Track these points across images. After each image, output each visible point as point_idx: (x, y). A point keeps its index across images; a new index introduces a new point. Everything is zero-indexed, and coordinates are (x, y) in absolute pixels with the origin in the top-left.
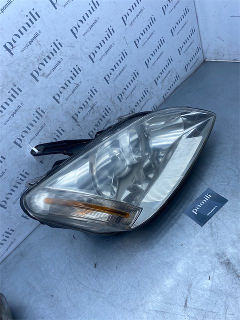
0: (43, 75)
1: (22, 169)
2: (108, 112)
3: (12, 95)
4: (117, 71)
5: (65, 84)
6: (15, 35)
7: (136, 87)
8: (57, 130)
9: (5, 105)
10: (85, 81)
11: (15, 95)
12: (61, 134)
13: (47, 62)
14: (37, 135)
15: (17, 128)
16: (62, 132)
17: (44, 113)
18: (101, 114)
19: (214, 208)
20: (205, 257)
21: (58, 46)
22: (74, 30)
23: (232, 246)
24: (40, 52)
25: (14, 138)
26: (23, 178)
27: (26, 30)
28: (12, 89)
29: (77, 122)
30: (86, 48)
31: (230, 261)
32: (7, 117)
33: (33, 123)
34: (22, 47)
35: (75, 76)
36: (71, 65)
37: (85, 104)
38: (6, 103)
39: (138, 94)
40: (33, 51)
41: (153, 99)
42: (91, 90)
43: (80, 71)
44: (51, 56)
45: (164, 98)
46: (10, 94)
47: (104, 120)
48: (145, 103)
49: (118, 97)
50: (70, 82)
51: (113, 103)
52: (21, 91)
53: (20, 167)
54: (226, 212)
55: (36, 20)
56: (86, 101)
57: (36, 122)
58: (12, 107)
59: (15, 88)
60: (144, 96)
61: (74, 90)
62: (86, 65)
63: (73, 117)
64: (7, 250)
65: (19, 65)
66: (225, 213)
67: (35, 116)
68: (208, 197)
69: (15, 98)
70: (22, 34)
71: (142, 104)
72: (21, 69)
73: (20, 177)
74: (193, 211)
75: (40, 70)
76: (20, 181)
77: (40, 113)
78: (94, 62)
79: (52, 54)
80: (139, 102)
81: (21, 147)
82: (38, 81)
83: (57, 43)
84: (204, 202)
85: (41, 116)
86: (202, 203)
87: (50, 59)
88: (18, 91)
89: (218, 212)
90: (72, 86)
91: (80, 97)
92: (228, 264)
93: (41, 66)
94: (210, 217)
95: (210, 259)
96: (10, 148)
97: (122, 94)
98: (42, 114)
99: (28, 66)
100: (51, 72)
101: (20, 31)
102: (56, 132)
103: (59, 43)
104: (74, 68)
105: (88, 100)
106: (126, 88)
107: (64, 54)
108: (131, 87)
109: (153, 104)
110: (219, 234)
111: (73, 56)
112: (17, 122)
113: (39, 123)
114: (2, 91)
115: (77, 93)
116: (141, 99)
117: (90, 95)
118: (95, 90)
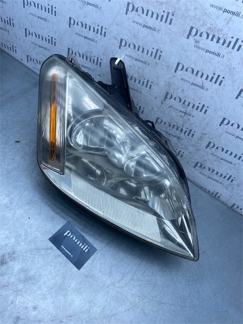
0: (197, 42)
1: (102, 57)
2: (188, 135)
3: (162, 16)
5: (198, 72)
7: (231, 163)
8: (148, 81)
9: (150, 14)
10: (210, 94)
11: (164, 20)
12: (146, 87)
13: (212, 40)
14: (136, 60)
15: (135, 36)
16: (148, 86)
17: (159, 59)
18: (183, 126)
19: (70, 254)
20: (13, 240)
21: (237, 45)
23: (22, 269)
24: (220, 26)
25: (125, 38)
26: (95, 62)
28: (168, 13)
29: (164, 100)
31: (5, 265)
32: (140, 20)
33: (145, 51)
34: (216, 3)
35: (211, 81)
36: (221, 71)
37: (187, 103)
38: (153, 13)
39: (224, 169)
40: (218, 17)
41: (225, 191)
42: (204, 106)
43: (220, 85)
44: (221, 41)
45: (232, 206)
46: (162, 14)
47: (178, 132)
48: (217, 181)
49: (210, 143)
50: (201, 77)
51: (201, 138)
52: (170, 24)
53: (103, 54)
54: (64, 267)
56: (189, 103)
57: (147, 54)
58: (152, 22)
59: (170, 16)
60: (225, 177)
61: (196, 85)
62: (230, 89)
63: (167, 93)
65: (196, 9)
66: (63, 265)
67: (153, 50)
68: (85, 248)
69: (161, 20)
71: (215, 177)
72: (192, 13)
73: (96, 59)
74: (68, 231)
75: (201, 35)
76: (92, 61)
77: (157, 55)
78: (237, 98)
79: (224, 42)
80: (215, 172)
81: (120, 48)
82: (188, 38)
83: (239, 43)
84: (80, 244)
85: (155, 57)
86: (77, 241)
87: (218, 42)
88: (169, 21)
90: (198, 80)
91: (191, 94)
92: (2, 262)
93: (205, 35)
95: (10, 244)
96: (115, 37)
97: (215, 147)
98: (157, 57)
99: (199, 20)
100: (203, 49)
102: (146, 80)
103: (240, 46)
104: (219, 76)
105: (191, 105)
106: (225, 151)
107: (230, 57)
108: (227, 156)
109: (220, 193)
110: (38, 256)
111: (232, 70)
112: (140, 33)
113: (147, 58)
114: (162, 3)
115: (194, 89)
116: (219, 174)
117: (198, 107)
118: (206, 110)
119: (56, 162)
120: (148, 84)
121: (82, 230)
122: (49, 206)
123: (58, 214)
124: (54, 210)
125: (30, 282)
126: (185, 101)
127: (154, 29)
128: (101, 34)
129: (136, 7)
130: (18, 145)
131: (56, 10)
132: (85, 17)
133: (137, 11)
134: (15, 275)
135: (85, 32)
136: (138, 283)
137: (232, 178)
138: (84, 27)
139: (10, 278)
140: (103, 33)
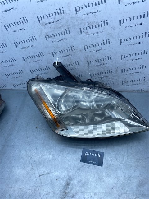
0: (86, 33)
1: (48, 65)
2: (110, 73)
3: (64, 32)
4: (132, 58)
5: (96, 44)
6: (85, 5)
7: (138, 72)
8: (75, 62)
10: (107, 50)
11: (66, 33)
13: (93, 28)
14: (64, 57)
15: (57, 47)
16: (77, 64)
17: (74, 50)
18: (104, 70)
19: (94, 162)
20: (66, 172)
21: (105, 23)
22: (122, 21)
23: (78, 181)
24: (92, 21)
25: (53, 51)
27: (92, 6)
28: (66, 29)
29: (88, 65)
30: (122, 34)
31: (70, 185)
32: (55, 40)
33: (66, 51)
34: (84, 13)
35: (104, 44)
36: (105, 38)
37: (100, 60)
38: (59, 34)
39: (137, 77)
40: (89, 18)
41: (144, 86)
42: (108, 56)
43: (109, 43)
44: (97, 26)
46: (63, 31)
47: (104, 74)
48: (138, 84)
49: (122, 70)
50: (99, 45)
51: (117, 71)
52: (70, 33)
53: (48, 63)
55: (102, 3)
56: (101, 59)
57: (68, 51)
58: (61, 37)
59: (68, 30)
60: (140, 81)
61: (98, 50)
62: (115, 43)
63: (88, 62)
64: (23, 88)
65: (77, 20)
66: (94, 169)
67: (69, 48)
68: (99, 155)
69: (65, 34)
70: (89, 7)
71: (135, 83)
72: (76, 23)
74: (86, 153)
75: (86, 29)
76: (44, 69)
77: (72, 49)
78: (121, 44)
79: (99, 26)
80: (134, 81)
81: (54, 56)
82: (81, 34)
83: (106, 22)
84: (95, 155)
85: (72, 50)
86: (93, 154)
87: (96, 27)
88: (68, 32)
89: (93, 165)
91: (99, 55)
92: (68, 184)
93: (88, 28)
94: (87, 162)
95: (66, 174)
96: (48, 53)
97: (126, 70)
98: (73, 50)
99: (81, 24)
100: (91, 34)
101: (89, 4)
102: (74, 62)
103: (107, 23)
104: (106, 40)
106: (131, 69)
107: (105, 30)
108: (134, 71)
109: (142, 88)
110: (81, 172)
111: (111, 34)
112: (59, 45)
113: (69, 53)
114: (60, 27)
115: (99, 53)
116: (136, 81)
117: (106, 58)
118: (111, 58)
119: (61, 126)
120: (77, 63)
121: (92, 148)
122: (70, 147)
123: (76, 148)
124: (74, 148)
125: (85, 185)
126: (98, 60)
127: (64, 39)
128: (41, 56)
129: (50, 36)
130: (38, 129)
131: (15, 58)
132: (29, 53)
133: (51, 37)
134: (77, 186)
135: (33, 59)
136: (132, 155)
137: (143, 78)
138: (31, 57)
139: (76, 188)
140: (42, 55)
